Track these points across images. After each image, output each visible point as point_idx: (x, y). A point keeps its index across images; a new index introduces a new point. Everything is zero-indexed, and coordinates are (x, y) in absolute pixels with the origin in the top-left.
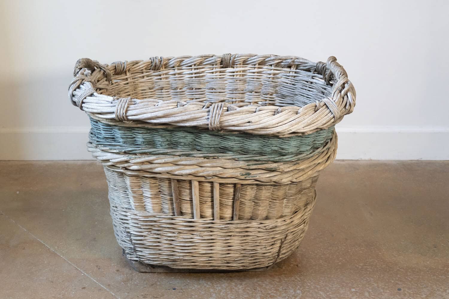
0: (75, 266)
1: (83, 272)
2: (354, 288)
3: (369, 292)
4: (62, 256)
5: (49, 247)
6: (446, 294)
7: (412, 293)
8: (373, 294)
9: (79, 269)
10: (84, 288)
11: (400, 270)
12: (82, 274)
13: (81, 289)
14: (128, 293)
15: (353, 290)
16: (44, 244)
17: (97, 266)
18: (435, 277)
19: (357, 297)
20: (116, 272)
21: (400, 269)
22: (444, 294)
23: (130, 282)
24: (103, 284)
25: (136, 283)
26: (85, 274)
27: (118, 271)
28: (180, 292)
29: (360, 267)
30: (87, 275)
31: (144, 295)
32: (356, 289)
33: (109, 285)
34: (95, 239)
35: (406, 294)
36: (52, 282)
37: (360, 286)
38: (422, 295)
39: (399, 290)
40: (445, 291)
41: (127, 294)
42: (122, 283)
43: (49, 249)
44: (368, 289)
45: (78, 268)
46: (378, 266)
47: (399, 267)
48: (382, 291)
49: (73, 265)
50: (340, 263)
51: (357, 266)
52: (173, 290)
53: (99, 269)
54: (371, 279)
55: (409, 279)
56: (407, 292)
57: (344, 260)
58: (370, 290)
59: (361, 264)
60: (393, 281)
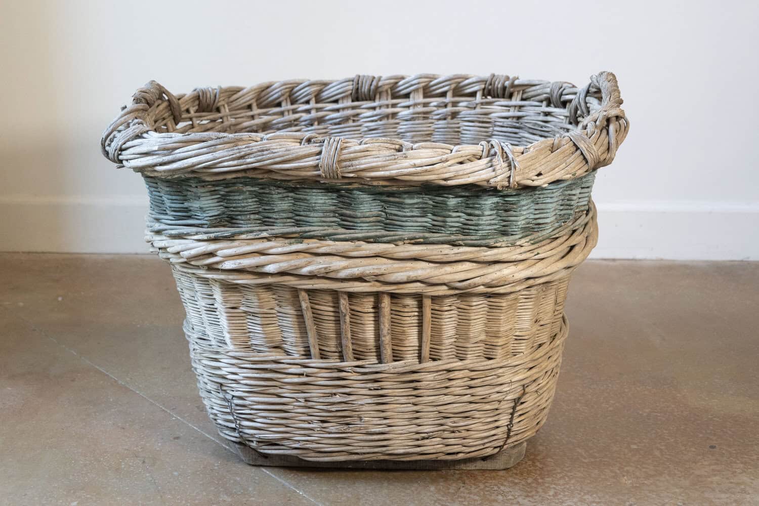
0: (161, 407)
1: (175, 415)
2: (635, 444)
3: (661, 450)
4: (137, 392)
5: (116, 379)
7: (734, 452)
8: (668, 453)
9: (169, 411)
10: (177, 438)
11: (715, 419)
12: (174, 418)
13: (172, 439)
15: (633, 446)
16: (107, 373)
17: (198, 407)
19: (640, 456)
21: (715, 417)
24: (209, 434)
26: (179, 418)
29: (645, 414)
30: (181, 420)
32: (638, 446)
35: (724, 454)
36: (123, 428)
37: (645, 441)
38: (752, 456)
39: (713, 447)
43: (116, 381)
44: (658, 445)
45: (166, 410)
46: (676, 414)
47: (712, 415)
48: (683, 448)
49: (158, 405)
50: (611, 409)
51: (640, 413)
53: (202, 411)
54: (665, 432)
55: (730, 433)
56: (726, 450)
57: (617, 404)
58: (663, 448)
59: (647, 410)
60: (701, 435)
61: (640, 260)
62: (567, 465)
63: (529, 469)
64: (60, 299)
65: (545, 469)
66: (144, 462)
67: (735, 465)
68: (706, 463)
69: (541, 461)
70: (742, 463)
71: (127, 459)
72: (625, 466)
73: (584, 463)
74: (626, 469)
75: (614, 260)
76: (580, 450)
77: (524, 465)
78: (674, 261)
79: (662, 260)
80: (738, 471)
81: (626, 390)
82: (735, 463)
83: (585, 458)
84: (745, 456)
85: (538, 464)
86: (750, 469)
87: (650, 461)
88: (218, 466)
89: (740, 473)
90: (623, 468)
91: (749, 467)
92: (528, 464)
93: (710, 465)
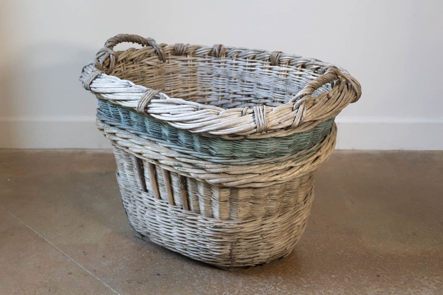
0: (62, 252)
1: (70, 258)
2: (334, 274)
3: (349, 279)
4: (49, 242)
5: (37, 233)
6: (424, 281)
7: (390, 279)
8: (353, 280)
9: (66, 255)
10: (70, 273)
11: (380, 257)
12: (69, 260)
13: (67, 274)
14: (113, 278)
15: (333, 276)
16: (33, 230)
17: (84, 252)
18: (414, 264)
19: (337, 283)
20: (102, 258)
21: (380, 256)
22: (422, 280)
23: (116, 268)
24: (89, 270)
25: (121, 268)
26: (72, 259)
27: (104, 256)
28: (164, 278)
29: (341, 254)
30: (74, 261)
31: (129, 281)
32: (336, 276)
33: (95, 271)
34: (83, 225)
35: (385, 280)
36: (40, 267)
37: (340, 272)
38: (401, 282)
39: (378, 276)
40: (423, 277)
41: (112, 279)
42: (108, 268)
43: (37, 235)
44: (347, 275)
45: (65, 254)
46: (358, 253)
47: (378, 254)
48: (361, 277)
49: (60, 251)
50: (321, 250)
51: (338, 253)
52: (158, 276)
53: (86, 255)
54: (351, 266)
55: (389, 266)
56: (386, 278)
57: (325, 247)
58: (350, 277)
59: (342, 251)
60: (372, 268)
61: (342, 150)
62: (294, 289)
63: (272, 292)
64: (9, 180)
65: (282, 292)
66: (50, 290)
67: (390, 288)
68: (374, 287)
69: (280, 286)
70: (395, 287)
71: (40, 288)
72: (328, 289)
73: (305, 287)
74: (328, 291)
77: (269, 290)
78: (361, 150)
79: (354, 150)
80: (393, 292)
81: (330, 238)
82: (391, 287)
83: (305, 284)
84: (397, 282)
85: (278, 289)
86: (399, 290)
87: (342, 286)
88: (92, 292)
89: (394, 294)
90: (326, 291)
91: (399, 289)
92: (272, 289)
93: (376, 288)
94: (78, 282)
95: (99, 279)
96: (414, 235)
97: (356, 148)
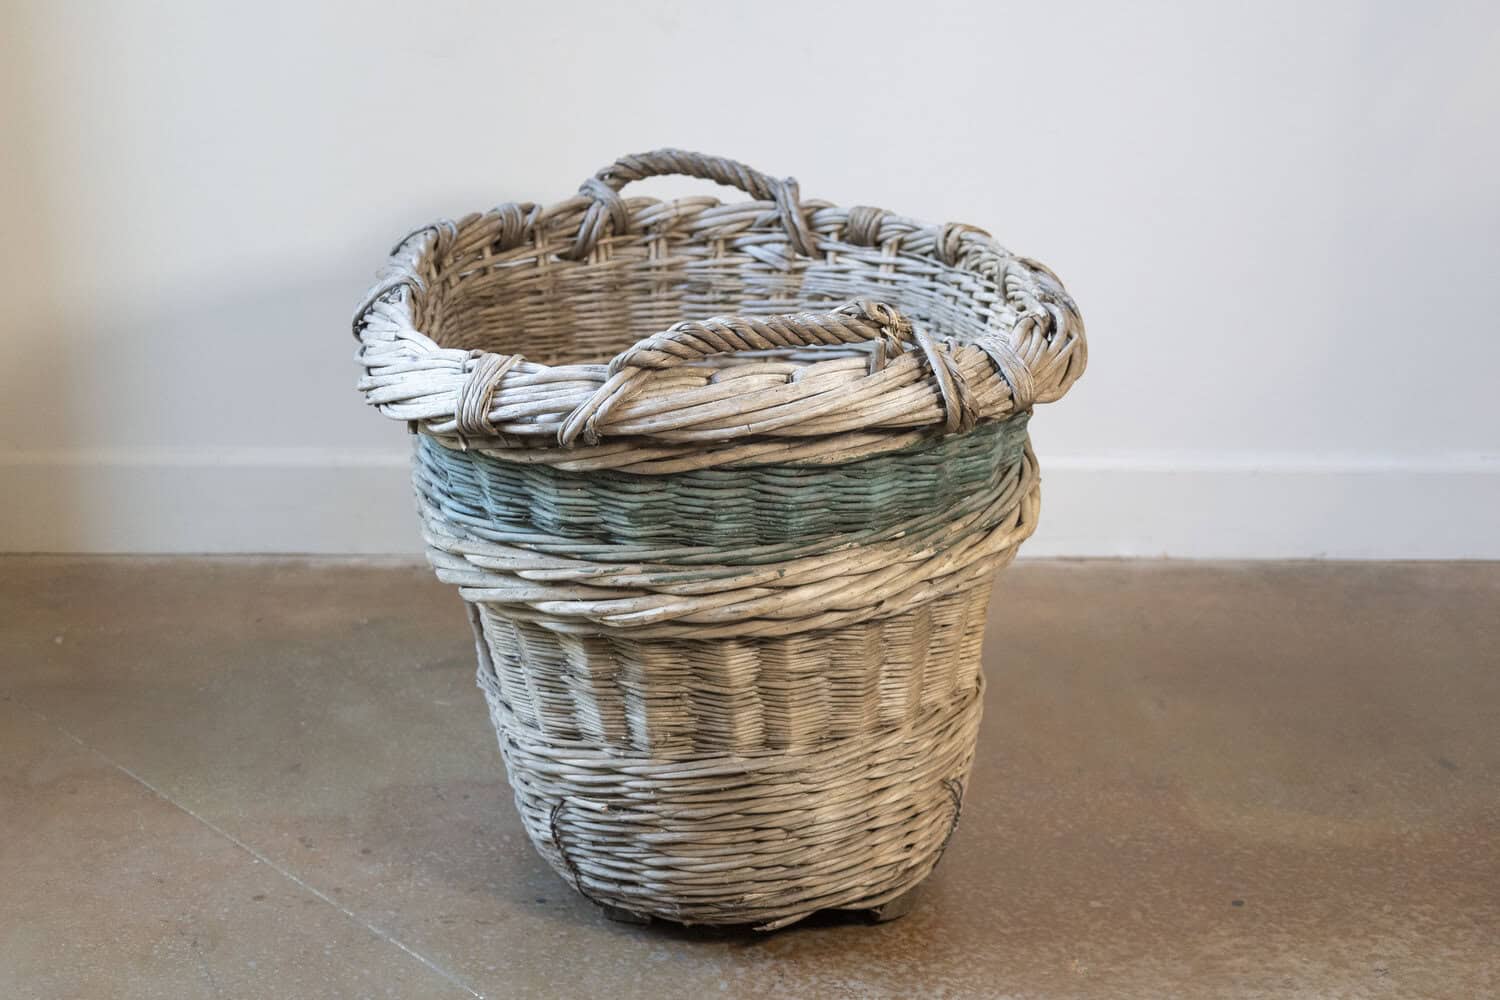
0: (234, 840)
1: (258, 856)
2: (1097, 899)
3: (1144, 911)
4: (192, 813)
5: (153, 789)
6: (1381, 917)
7: (1276, 912)
8: (1156, 916)
9: (247, 848)
10: (260, 898)
11: (1245, 851)
12: (256, 861)
13: (249, 899)
14: (398, 910)
15: (1095, 904)
16: (138, 778)
17: (302, 840)
18: (1350, 871)
19: (1106, 922)
20: (360, 855)
21: (1246, 848)
22: (1376, 916)
23: (405, 882)
24: (319, 889)
25: (420, 884)
26: (265, 860)
27: (365, 852)
28: (557, 909)
29: (1119, 845)
30: (270, 863)
31: (446, 917)
32: (1103, 903)
33: (338, 890)
34: (298, 765)
35: (1257, 915)
36: (161, 882)
37: (1116, 893)
38: (1307, 919)
39: (1238, 903)
40: (1379, 906)
41: (392, 913)
42: (380, 884)
43: (153, 794)
44: (1140, 902)
45: (243, 845)
46: (1175, 842)
47: (1240, 845)
48: (1185, 906)
49: (228, 836)
50: (1058, 834)
51: (1112, 841)
52: (538, 905)
53: (308, 846)
54: (1153, 876)
55: (1271, 876)
56: (1262, 909)
57: (1070, 826)
58: (1148, 905)
59: (1124, 837)
60: (1218, 882)
61: (1129, 560)
62: (972, 939)
63: (903, 947)
64: (59, 640)
65: (932, 947)
66: (195, 944)
67: (1275, 935)
68: (1222, 933)
69: (926, 932)
70: (1288, 932)
71: (164, 938)
72: (1078, 940)
73: (1004, 935)
74: (1078, 945)
75: (1081, 560)
76: (997, 912)
77: (894, 941)
78: (1189, 560)
79: (1167, 559)
80: (1282, 947)
81: (1088, 800)
82: (1278, 932)
83: (1006, 927)
84: (1296, 920)
85: (919, 938)
86: (1303, 942)
87: (1122, 931)
88: (331, 949)
89: (1285, 951)
90: (1072, 945)
91: (1302, 940)
92: (901, 938)
93: (1230, 937)
94: (283, 921)
95: (351, 914)
96: (1354, 792)
97: (1173, 553)
